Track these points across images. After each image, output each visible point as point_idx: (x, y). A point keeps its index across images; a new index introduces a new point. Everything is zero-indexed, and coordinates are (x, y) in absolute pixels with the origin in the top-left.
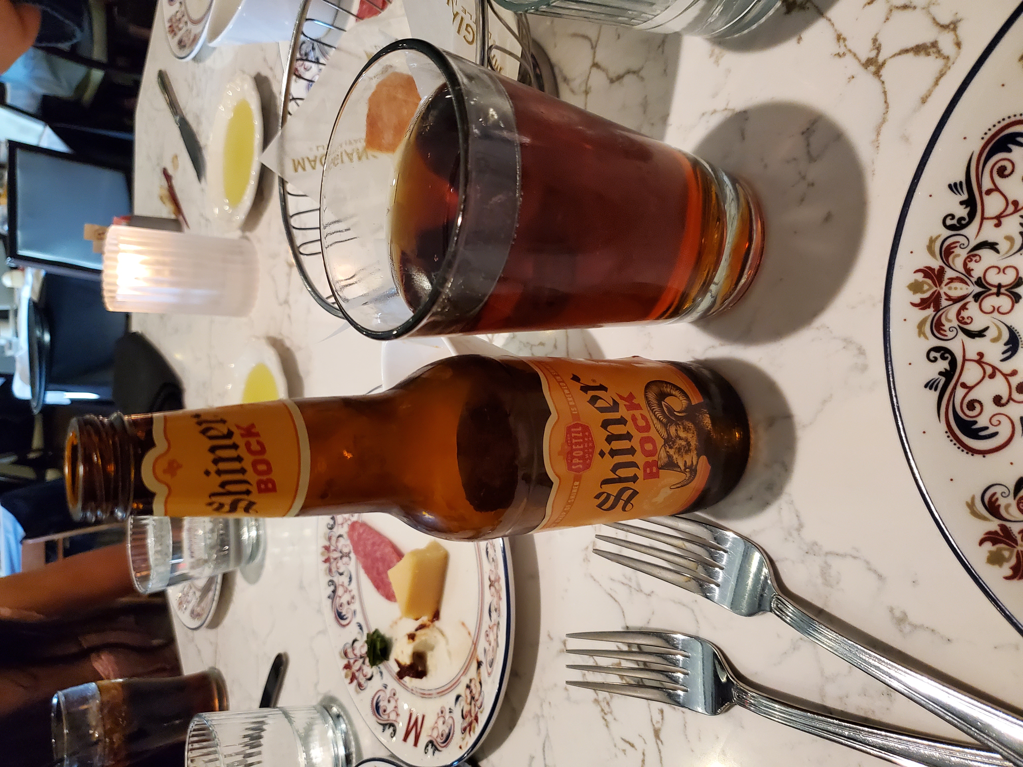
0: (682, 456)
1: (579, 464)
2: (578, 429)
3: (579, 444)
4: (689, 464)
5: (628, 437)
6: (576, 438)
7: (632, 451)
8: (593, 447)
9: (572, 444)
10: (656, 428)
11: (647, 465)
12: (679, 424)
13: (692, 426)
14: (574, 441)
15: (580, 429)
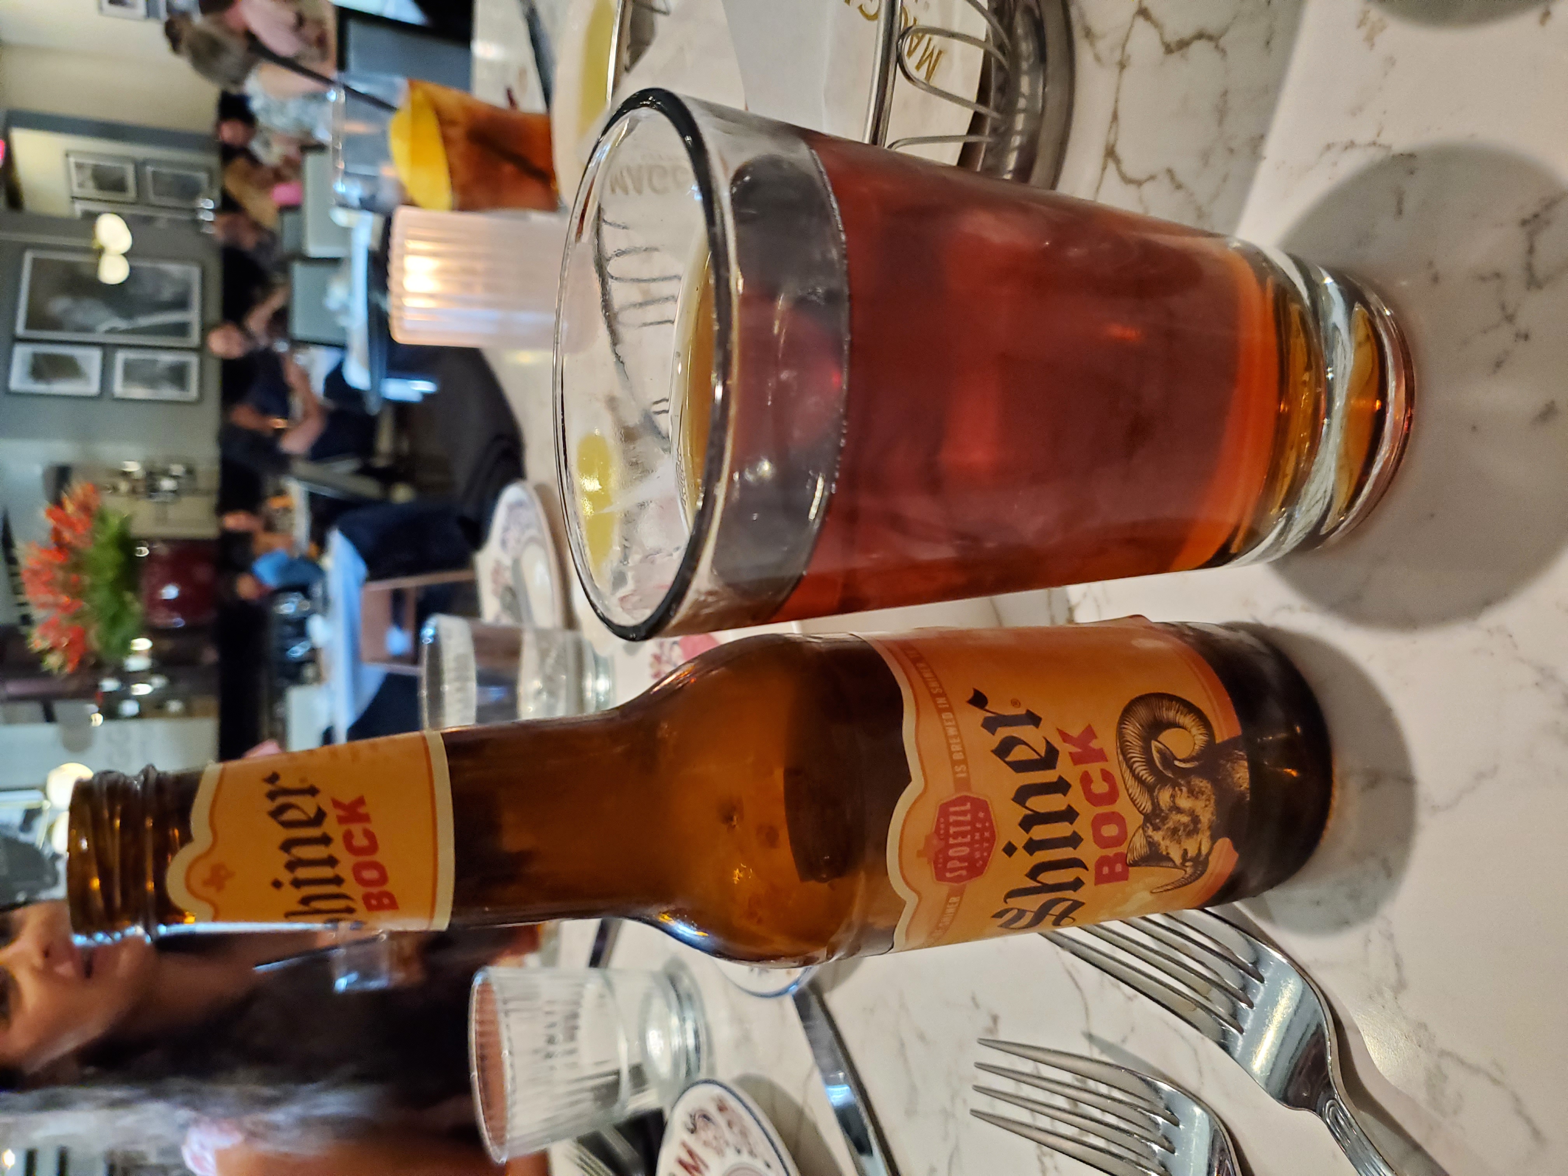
0: (1179, 842)
1: (961, 868)
2: (963, 808)
3: (963, 834)
4: (1192, 853)
5: (1069, 815)
6: (958, 824)
7: (1074, 840)
8: (992, 839)
9: (947, 835)
10: (1130, 795)
11: (1102, 862)
12: (1179, 785)
13: (1209, 786)
14: (952, 830)
15: (968, 806)
